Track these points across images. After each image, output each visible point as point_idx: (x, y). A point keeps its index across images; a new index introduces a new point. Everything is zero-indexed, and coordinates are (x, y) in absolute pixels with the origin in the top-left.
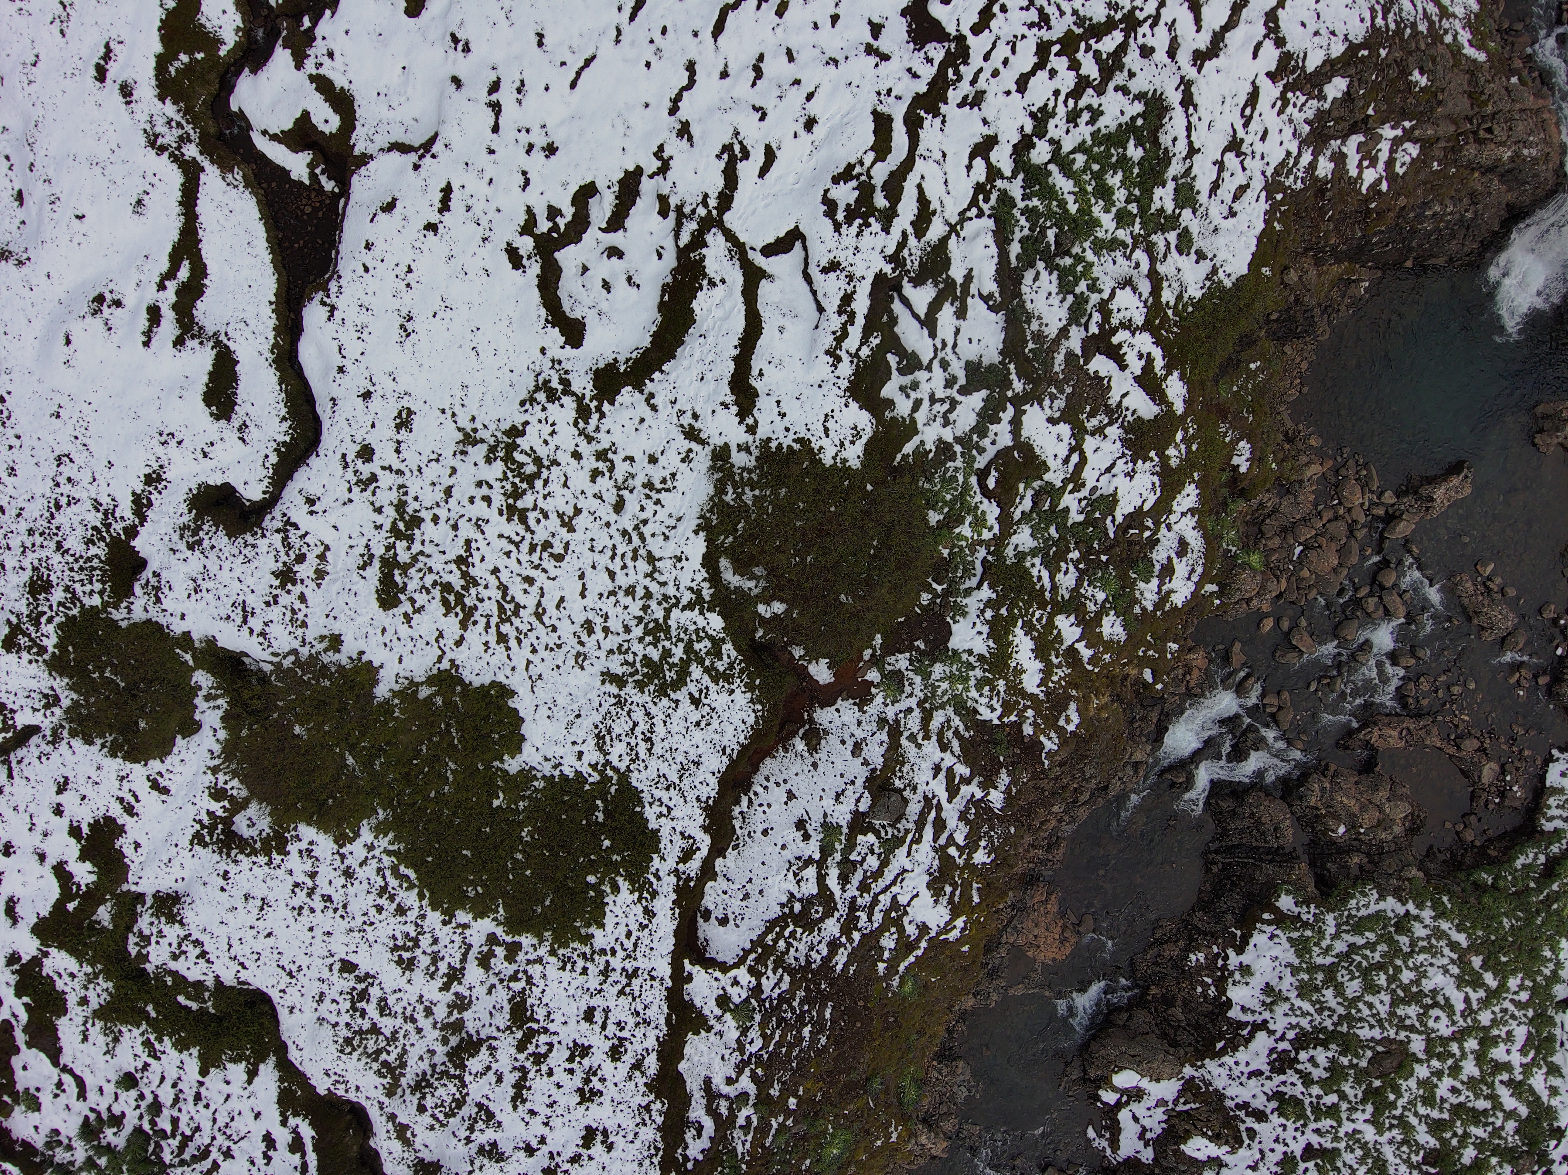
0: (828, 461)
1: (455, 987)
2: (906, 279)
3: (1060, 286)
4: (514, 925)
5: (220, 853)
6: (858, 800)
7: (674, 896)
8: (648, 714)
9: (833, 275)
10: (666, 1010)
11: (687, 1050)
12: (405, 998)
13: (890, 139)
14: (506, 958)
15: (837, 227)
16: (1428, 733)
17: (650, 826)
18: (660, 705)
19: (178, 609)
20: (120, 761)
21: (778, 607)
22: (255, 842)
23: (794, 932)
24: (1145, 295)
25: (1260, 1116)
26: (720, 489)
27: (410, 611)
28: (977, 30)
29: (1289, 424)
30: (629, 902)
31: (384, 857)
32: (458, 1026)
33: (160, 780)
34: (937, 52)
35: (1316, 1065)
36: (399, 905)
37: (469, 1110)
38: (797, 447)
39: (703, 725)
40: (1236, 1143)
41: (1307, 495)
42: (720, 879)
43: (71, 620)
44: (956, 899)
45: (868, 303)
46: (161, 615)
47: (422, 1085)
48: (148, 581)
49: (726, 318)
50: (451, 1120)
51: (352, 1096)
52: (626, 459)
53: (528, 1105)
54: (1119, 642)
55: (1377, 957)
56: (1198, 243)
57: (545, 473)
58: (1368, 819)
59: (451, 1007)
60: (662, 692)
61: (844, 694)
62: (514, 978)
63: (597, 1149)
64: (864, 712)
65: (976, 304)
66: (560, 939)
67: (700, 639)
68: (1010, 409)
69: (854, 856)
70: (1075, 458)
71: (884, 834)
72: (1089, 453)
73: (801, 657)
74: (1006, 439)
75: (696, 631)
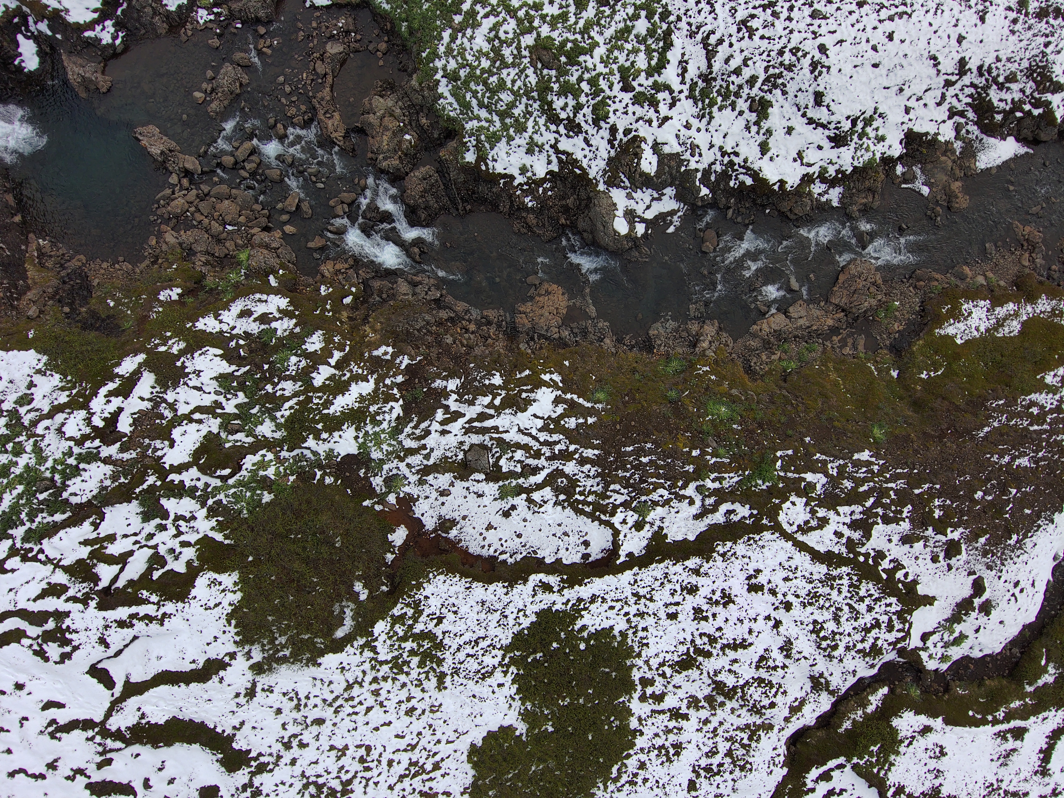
1: (684, 710)
2: (97, 588)
3: (75, 476)
4: (629, 687)
6: (478, 481)
7: (577, 586)
8: (458, 649)
9: (108, 640)
10: (655, 564)
11: (680, 537)
12: (701, 741)
13: (10, 632)
14: (652, 685)
15: (76, 648)
16: (322, 99)
17: (535, 619)
18: (449, 644)
21: (358, 586)
23: (579, 492)
24: (65, 415)
25: (613, 130)
29: (147, 262)
30: (590, 616)
31: (609, 789)
32: (710, 699)
35: (566, 105)
36: (639, 769)
37: (763, 673)
39: (455, 609)
40: (636, 141)
41: (187, 236)
42: (559, 556)
44: (529, 387)
45: (120, 607)
47: (756, 710)
49: (162, 698)
50: (774, 682)
51: (783, 749)
52: (284, 729)
53: (746, 636)
54: (324, 334)
55: (480, 88)
57: (312, 779)
58: (391, 124)
59: (697, 708)
60: (440, 646)
61: (411, 514)
62: (663, 675)
63: (762, 579)
64: (419, 496)
65: (105, 529)
66: (629, 653)
67: (396, 633)
68: (172, 477)
69: (519, 469)
70: (197, 416)
71: (498, 454)
72: (191, 407)
73: (393, 553)
74: (194, 472)
75: (390, 638)
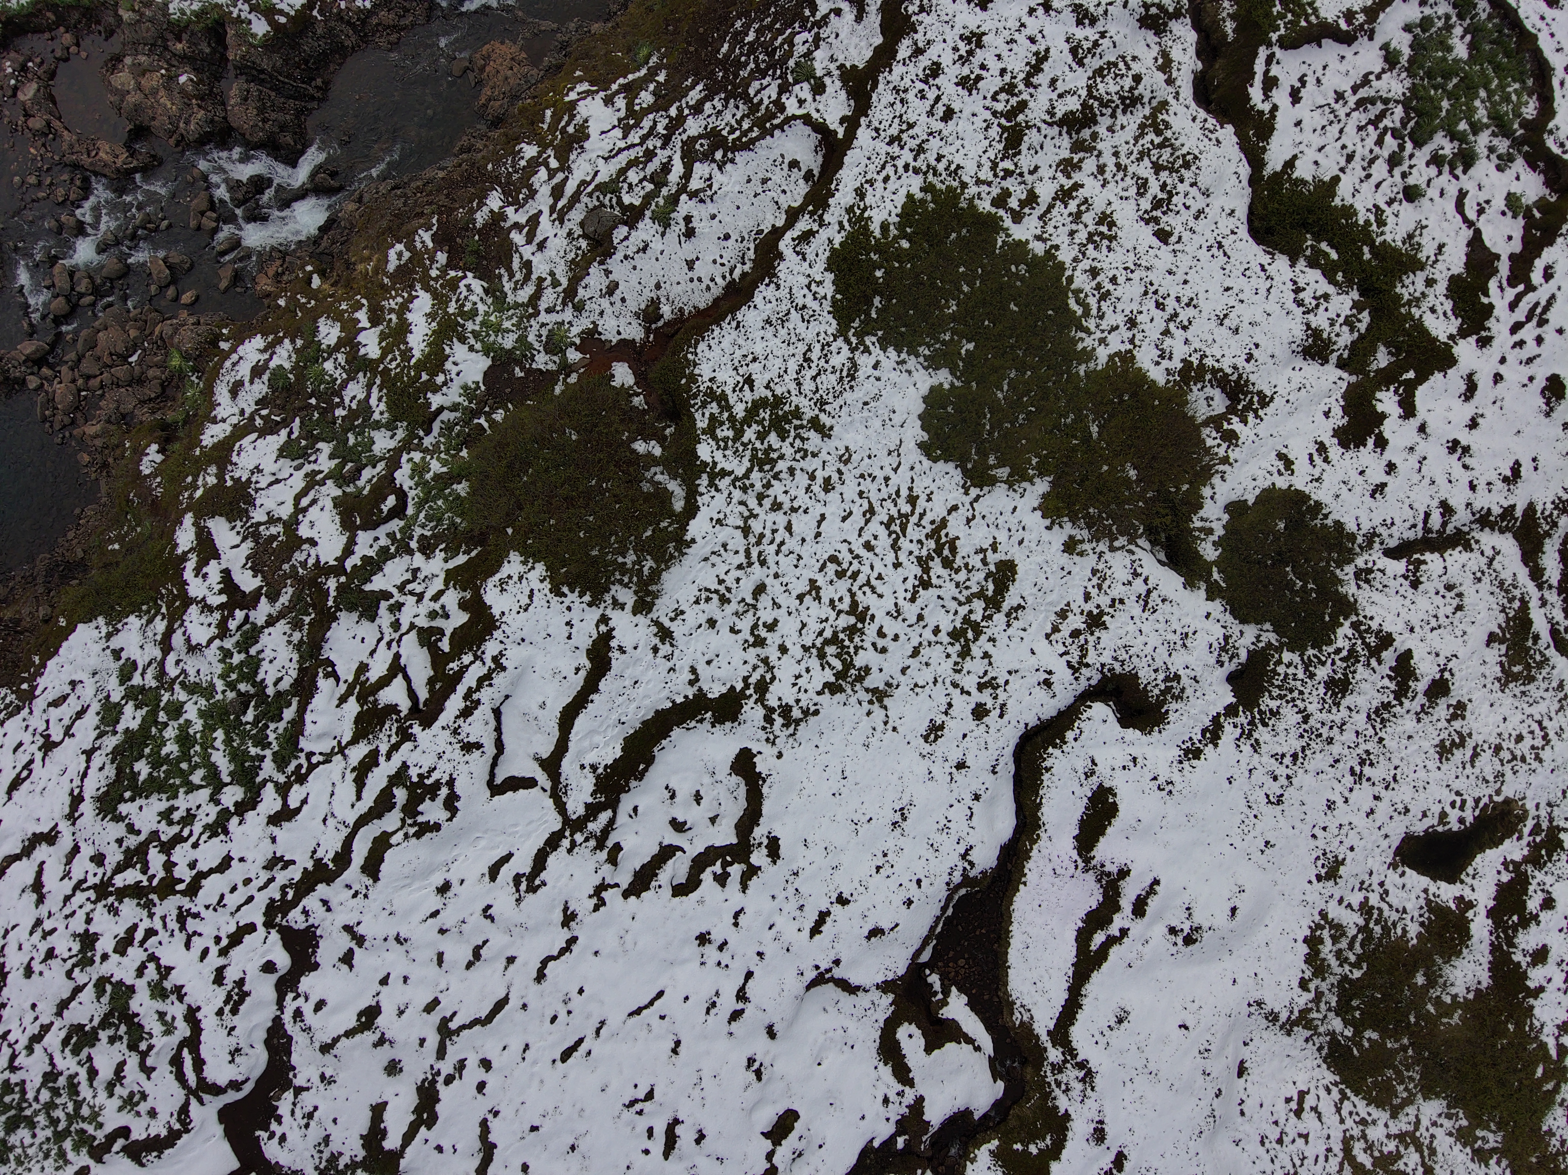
0: (540, 569)
1: (1068, 184)
2: (403, 714)
3: (258, 666)
4: (992, 224)
5: (1247, 381)
6: (626, 237)
7: (831, 201)
8: (799, 384)
9: (472, 739)
10: (874, 96)
11: (869, 54)
12: (1119, 189)
13: (371, 851)
14: (1009, 195)
15: (451, 783)
16: (73, 146)
17: (832, 276)
18: (785, 389)
19: (1210, 625)
20: (1313, 496)
21: (640, 447)
22: (1210, 381)
23: (729, 133)
24: (180, 631)
26: (655, 576)
27: (990, 552)
28: (251, 928)
30: (876, 210)
31: (1092, 328)
32: (1078, 146)
33: (1282, 468)
34: (295, 919)
36: (1094, 278)
37: (1092, 63)
38: (565, 589)
39: (750, 357)
41: (107, 407)
42: (785, 206)
43: (1317, 646)
44: (566, 117)
45: (447, 704)
46: (1229, 624)
47: (1130, 102)
48: (1231, 659)
49: (592, 732)
50: (1113, 59)
51: (1202, 114)
52: (738, 632)
53: (1034, 48)
54: (328, 318)
56: (115, 666)
57: (819, 641)
58: (153, 81)
59: (1078, 167)
60: (779, 401)
61: (607, 346)
62: (1008, 173)
64: (593, 323)
65: (346, 672)
66: (953, 195)
67: (726, 439)
68: (349, 564)
69: (650, 187)
70: (305, 502)
71: (614, 200)
72: (290, 503)
73: (638, 395)
74: (364, 538)
75: (726, 448)
